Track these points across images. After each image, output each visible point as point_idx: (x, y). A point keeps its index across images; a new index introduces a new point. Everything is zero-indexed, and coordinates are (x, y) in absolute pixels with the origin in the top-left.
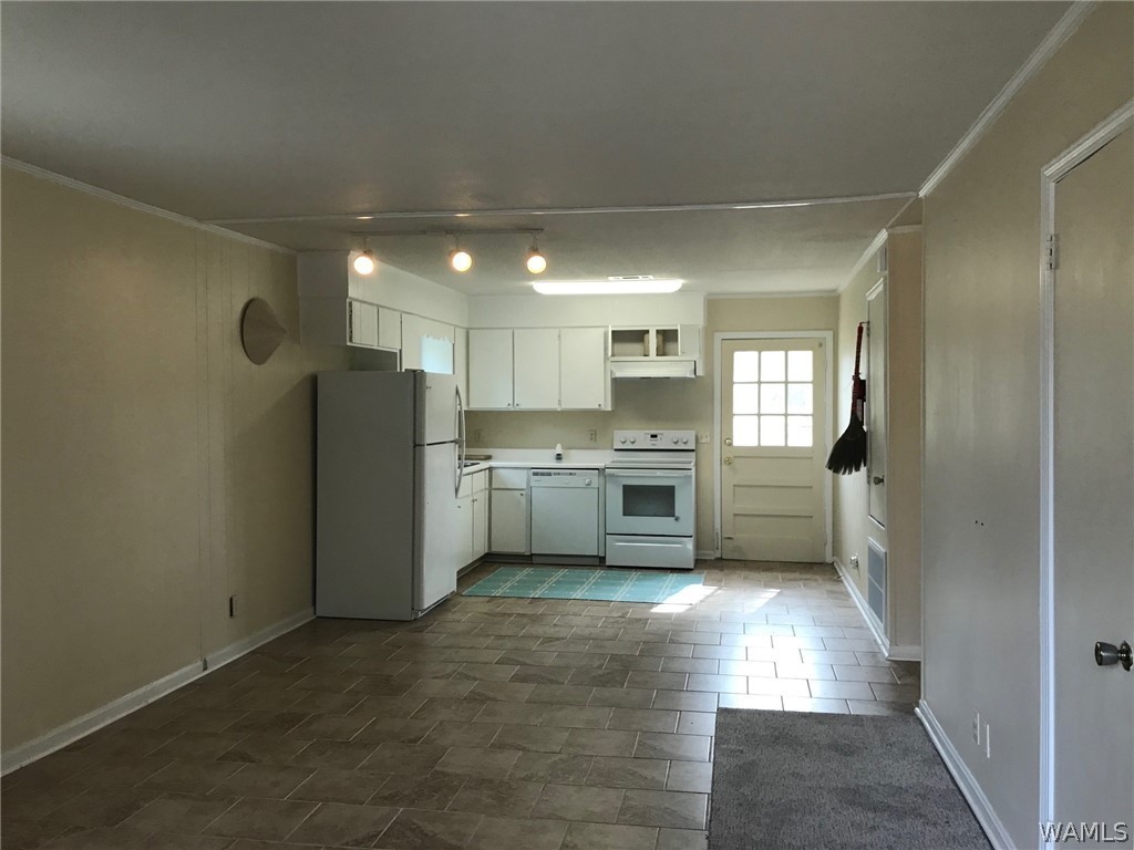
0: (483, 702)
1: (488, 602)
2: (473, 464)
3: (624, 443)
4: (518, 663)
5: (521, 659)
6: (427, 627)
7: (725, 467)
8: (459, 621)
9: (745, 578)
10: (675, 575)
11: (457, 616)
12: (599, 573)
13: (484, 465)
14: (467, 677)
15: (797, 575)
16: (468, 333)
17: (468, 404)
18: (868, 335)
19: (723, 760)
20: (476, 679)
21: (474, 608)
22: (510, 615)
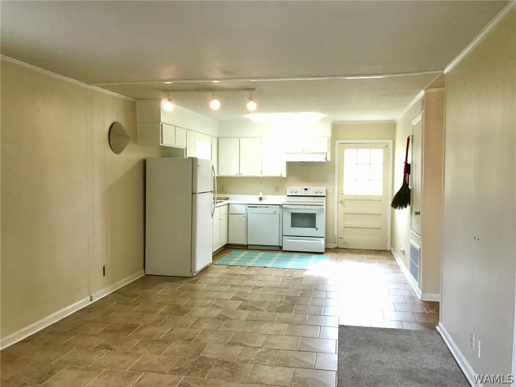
0: (224, 320)
1: (227, 268)
2: (220, 202)
3: (292, 192)
4: (241, 300)
5: (242, 298)
6: (198, 280)
7: (340, 204)
8: (213, 278)
9: (349, 258)
10: (316, 255)
11: (212, 275)
12: (280, 254)
13: (226, 202)
14: (217, 307)
15: (373, 256)
16: (218, 140)
17: (218, 173)
18: (412, 142)
19: (343, 353)
20: (221, 308)
21: (220, 271)
22: (237, 275)
